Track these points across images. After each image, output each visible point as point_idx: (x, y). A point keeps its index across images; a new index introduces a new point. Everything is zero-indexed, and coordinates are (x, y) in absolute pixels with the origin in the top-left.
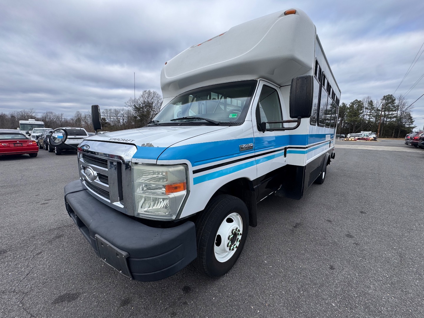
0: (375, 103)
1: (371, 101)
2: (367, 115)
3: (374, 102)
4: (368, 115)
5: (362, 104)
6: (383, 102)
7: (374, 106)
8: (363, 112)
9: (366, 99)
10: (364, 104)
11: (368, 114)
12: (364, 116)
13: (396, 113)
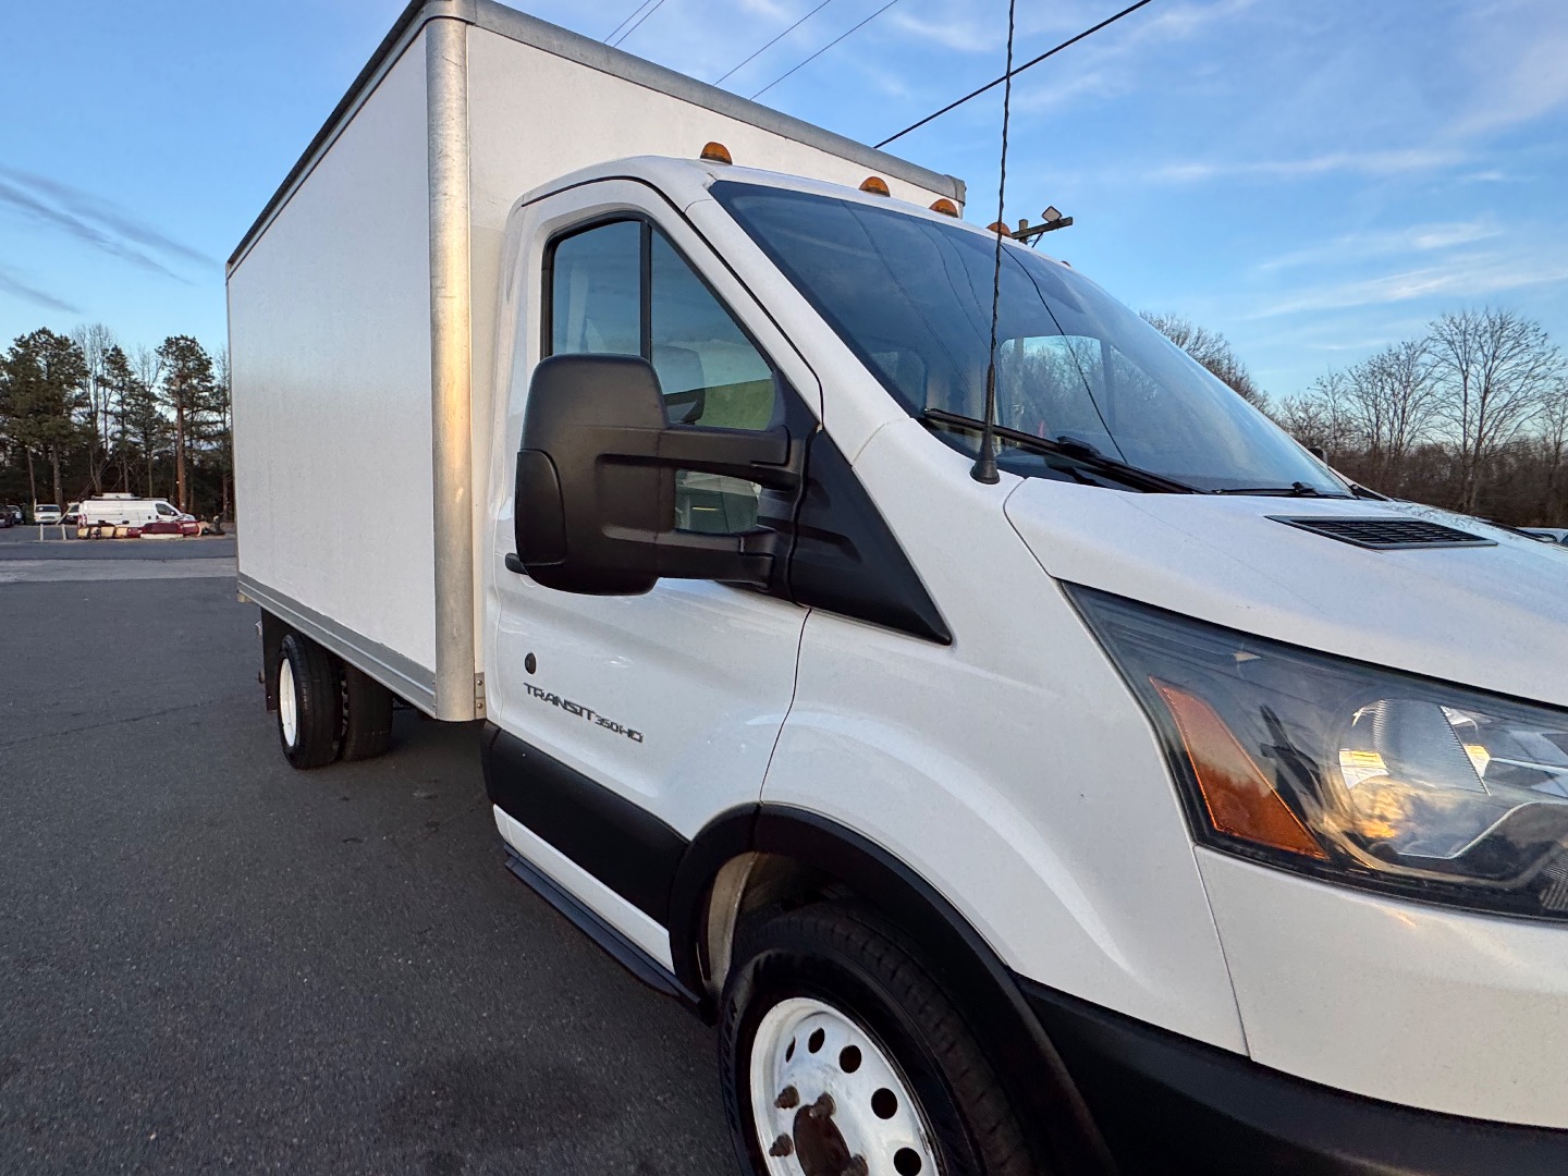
0: (133, 363)
1: (115, 349)
2: (106, 412)
3: (132, 356)
4: (111, 413)
5: (79, 356)
6: (168, 363)
7: (133, 377)
8: (86, 397)
9: (88, 336)
10: (88, 357)
11: (110, 408)
12: (92, 417)
13: (219, 419)
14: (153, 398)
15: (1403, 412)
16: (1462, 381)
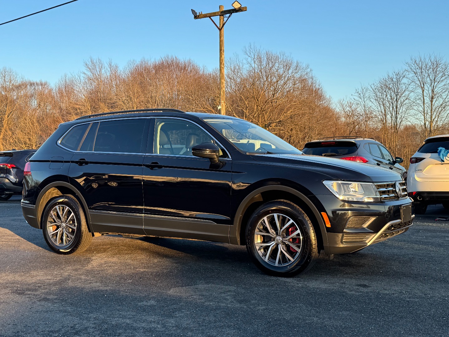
15: (397, 108)
16: (422, 93)
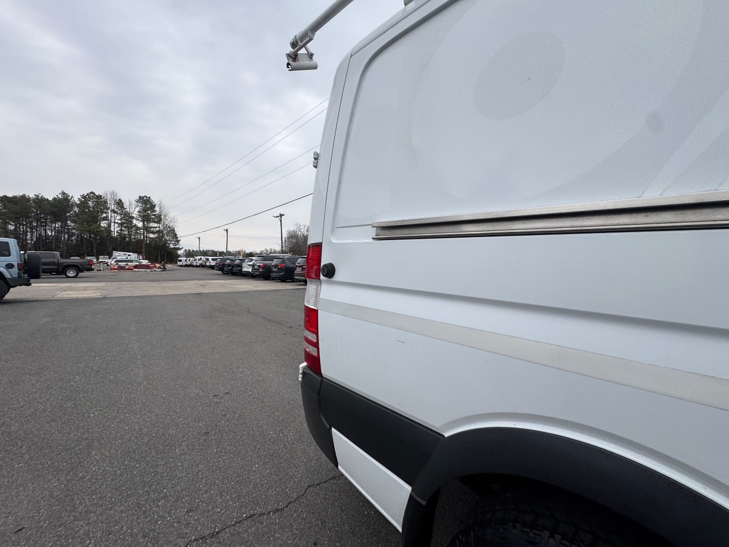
0: (126, 205)
1: (120, 200)
2: (115, 223)
4: (117, 223)
5: (106, 202)
6: (139, 205)
7: (126, 210)
8: (107, 217)
9: (109, 195)
10: (109, 202)
11: (116, 221)
12: (109, 225)
13: (157, 226)
14: (133, 218)
